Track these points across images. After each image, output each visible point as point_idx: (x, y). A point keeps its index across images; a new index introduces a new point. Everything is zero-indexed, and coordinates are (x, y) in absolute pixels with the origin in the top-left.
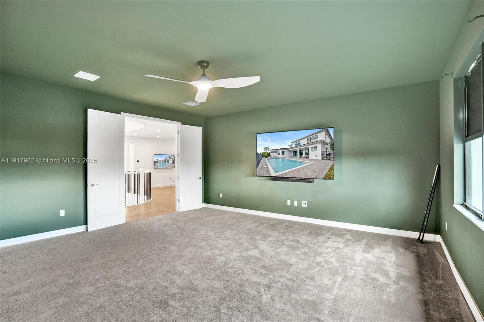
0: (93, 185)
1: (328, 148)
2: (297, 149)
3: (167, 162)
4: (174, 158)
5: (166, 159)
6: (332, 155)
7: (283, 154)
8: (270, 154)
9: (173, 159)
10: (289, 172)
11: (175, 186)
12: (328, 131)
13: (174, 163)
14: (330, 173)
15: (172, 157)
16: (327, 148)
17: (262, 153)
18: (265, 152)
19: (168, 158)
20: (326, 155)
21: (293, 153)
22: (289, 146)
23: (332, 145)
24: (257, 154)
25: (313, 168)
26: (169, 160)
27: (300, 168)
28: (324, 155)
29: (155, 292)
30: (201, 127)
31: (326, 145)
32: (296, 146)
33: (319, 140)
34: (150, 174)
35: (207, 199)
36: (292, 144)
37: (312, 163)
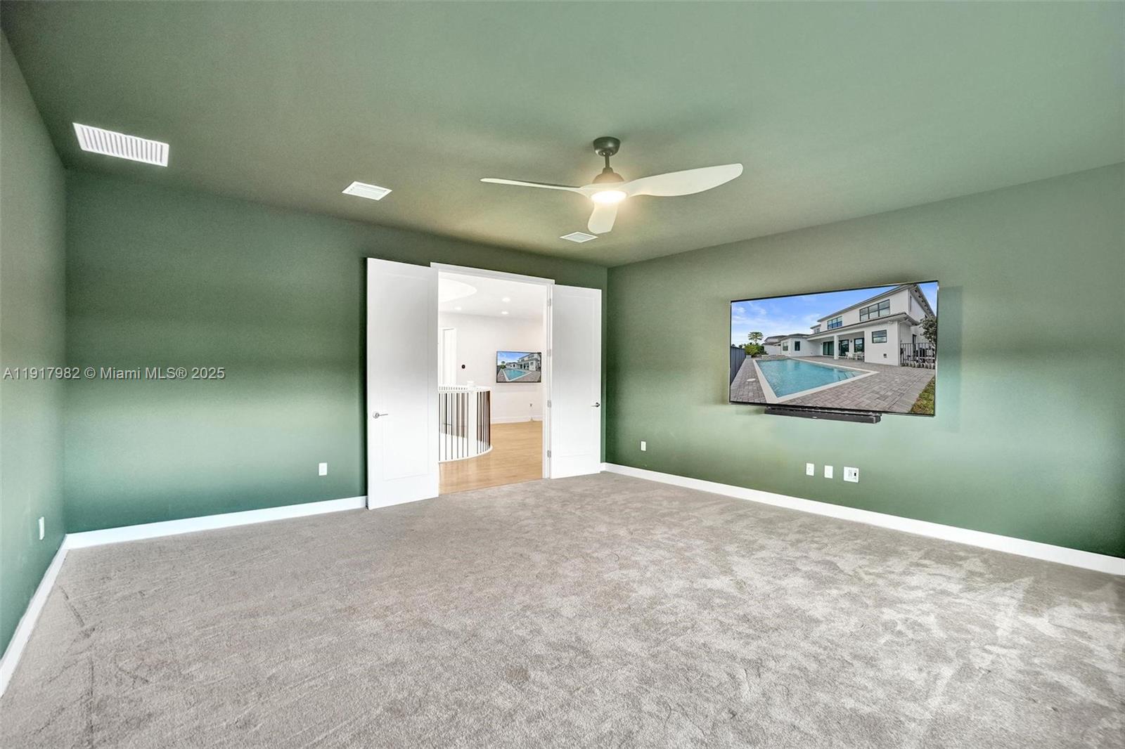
0: (377, 415)
1: (919, 335)
2: (833, 337)
3: (525, 367)
4: (539, 359)
5: (523, 360)
6: (930, 353)
7: (796, 350)
8: (763, 347)
9: (537, 360)
10: (812, 394)
11: (542, 422)
12: (918, 290)
13: (540, 368)
14: (925, 402)
15: (536, 356)
16: (914, 335)
17: (745, 345)
18: (751, 344)
19: (526, 359)
20: (912, 354)
21: (822, 346)
22: (812, 328)
23: (931, 326)
24: (733, 347)
25: (876, 388)
26: (530, 362)
27: (840, 386)
28: (906, 354)
29: (500, 647)
30: (600, 290)
31: (913, 328)
32: (830, 328)
33: (892, 314)
34: (489, 392)
35: (612, 453)
36: (819, 323)
37: (873, 373)
